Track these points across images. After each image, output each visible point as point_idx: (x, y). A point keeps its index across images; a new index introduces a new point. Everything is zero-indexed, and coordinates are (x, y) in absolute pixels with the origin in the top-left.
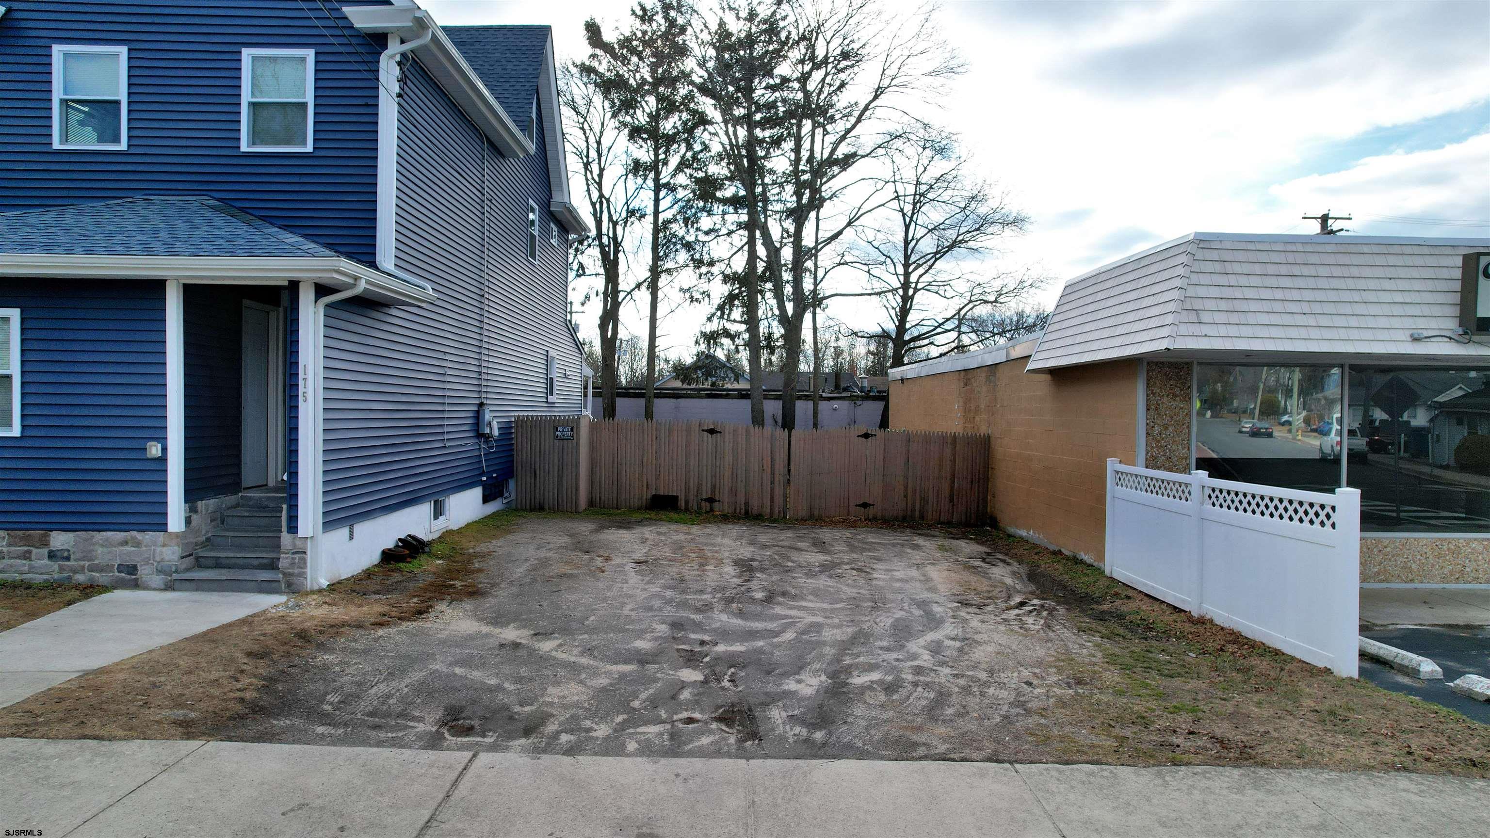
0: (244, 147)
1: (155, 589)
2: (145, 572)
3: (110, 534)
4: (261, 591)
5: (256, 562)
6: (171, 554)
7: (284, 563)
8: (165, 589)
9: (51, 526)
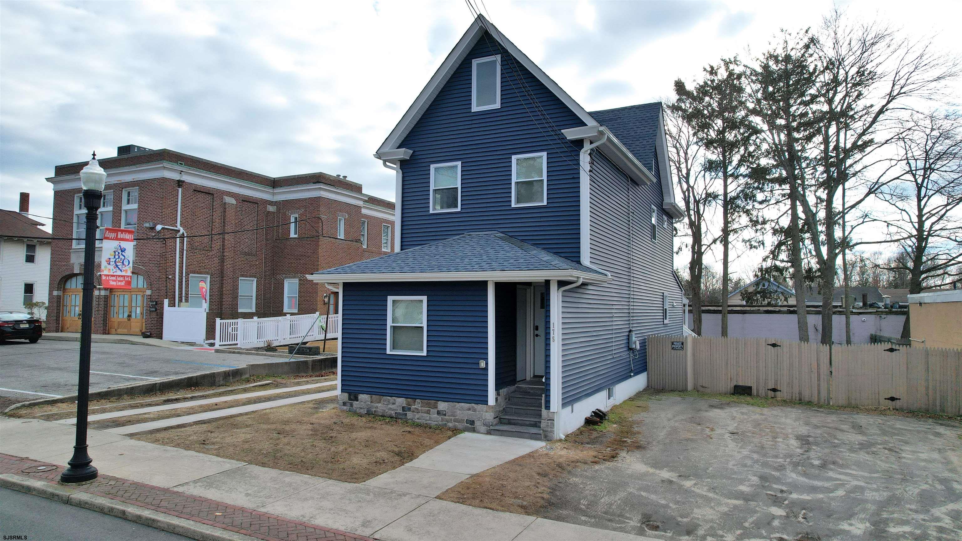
0: (513, 205)
1: (482, 433)
2: (478, 424)
3: (463, 404)
4: (531, 438)
5: (528, 423)
6: (489, 416)
7: (543, 425)
8: (487, 434)
9: (438, 399)
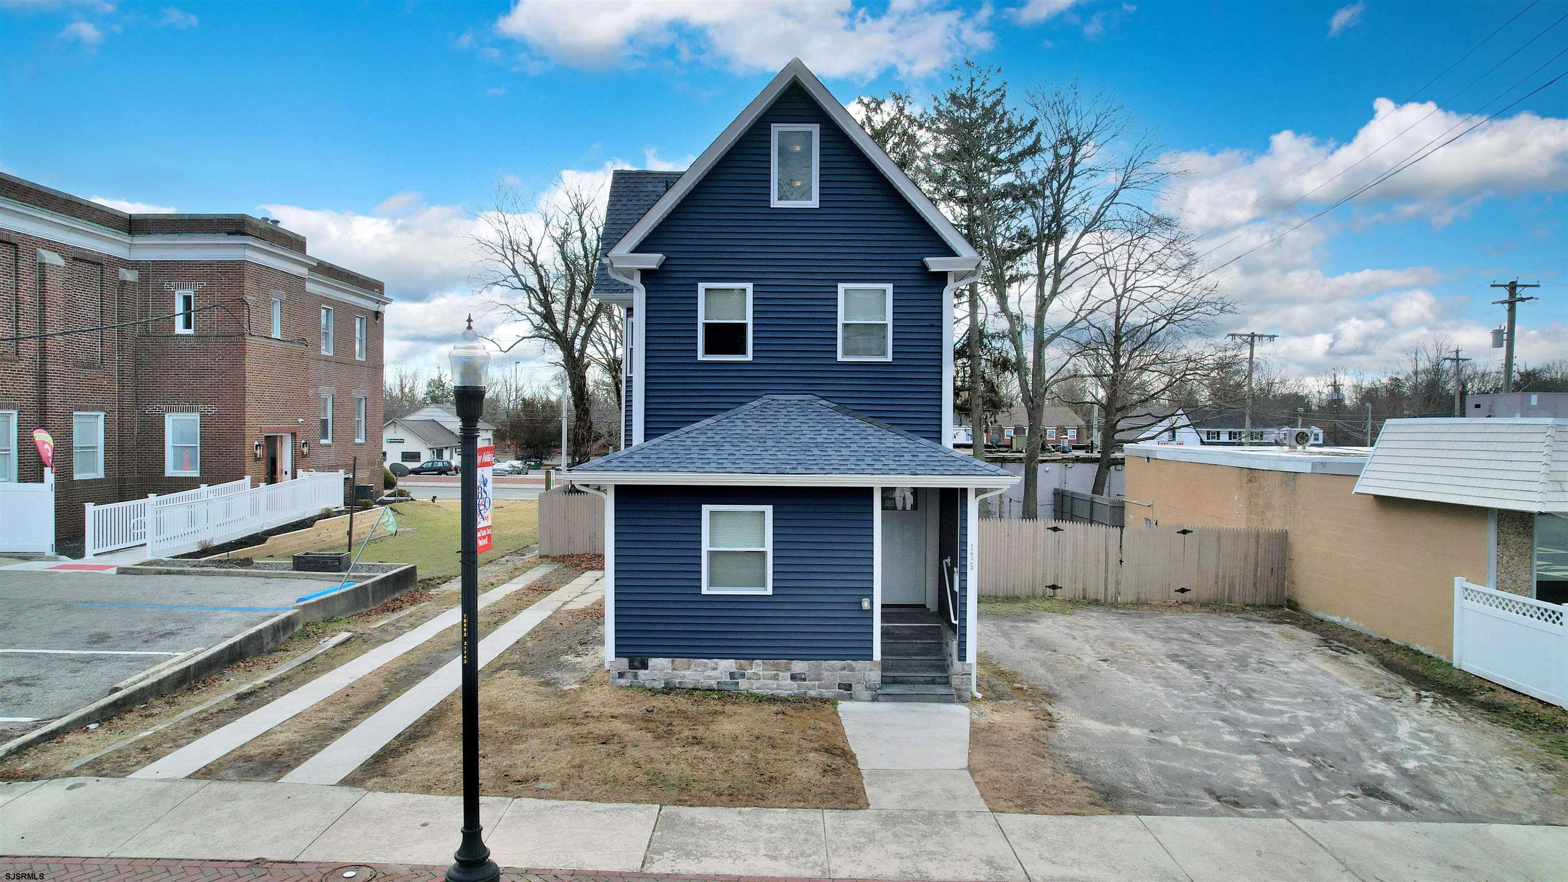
0: (840, 358)
1: (864, 701)
2: (857, 688)
3: (832, 662)
4: (939, 701)
6: (875, 676)
7: (955, 681)
8: (872, 701)
9: (791, 657)
